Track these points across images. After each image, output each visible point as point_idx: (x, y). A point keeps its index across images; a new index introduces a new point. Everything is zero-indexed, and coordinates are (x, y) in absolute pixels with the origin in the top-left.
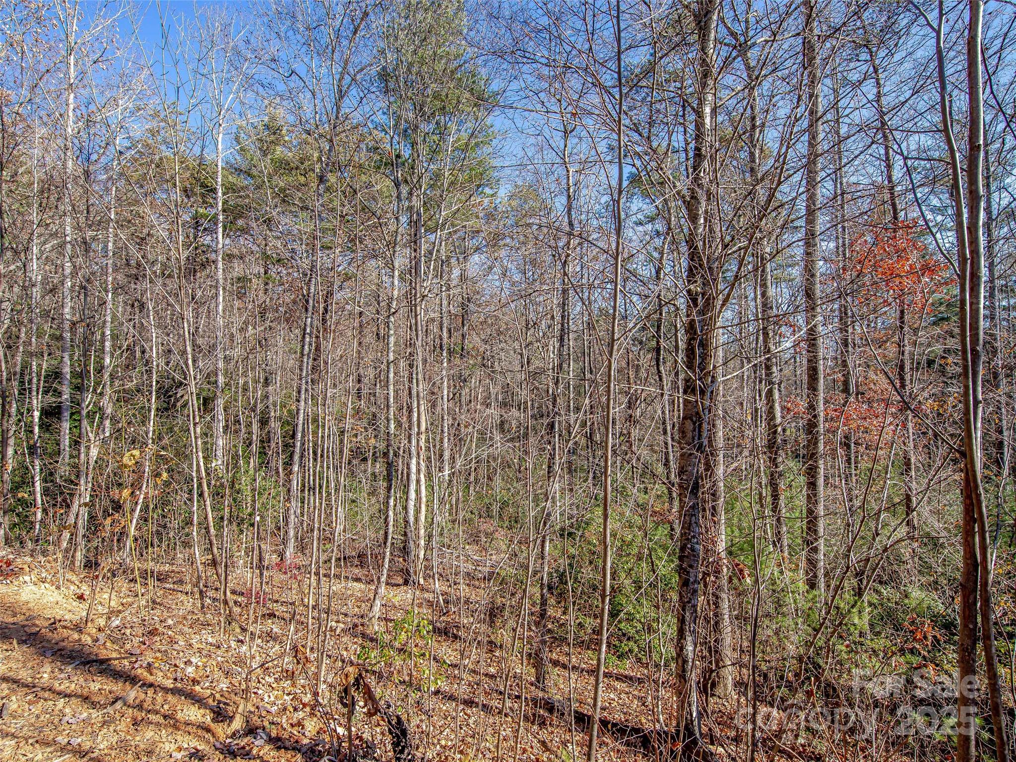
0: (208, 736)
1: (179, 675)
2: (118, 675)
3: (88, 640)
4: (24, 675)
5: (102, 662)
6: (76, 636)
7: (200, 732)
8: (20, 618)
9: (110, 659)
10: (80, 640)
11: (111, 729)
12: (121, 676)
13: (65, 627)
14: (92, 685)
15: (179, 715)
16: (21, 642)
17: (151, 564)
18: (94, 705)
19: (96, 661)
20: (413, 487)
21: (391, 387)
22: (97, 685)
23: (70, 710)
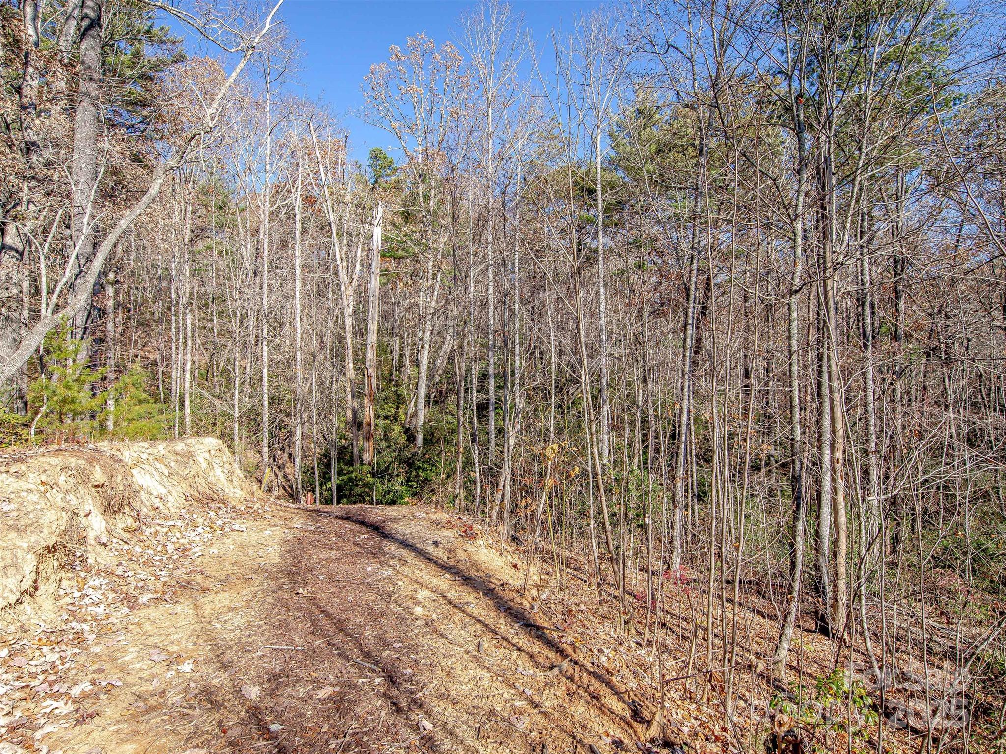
0: (631, 732)
1: (596, 661)
2: (550, 644)
3: (527, 605)
4: (489, 621)
5: (538, 628)
6: (518, 600)
7: (623, 724)
8: (481, 574)
9: (545, 628)
10: (521, 604)
11: (552, 691)
12: (553, 646)
13: (511, 590)
14: (534, 646)
15: (603, 700)
16: (485, 595)
17: (555, 547)
18: (537, 664)
19: (534, 626)
20: (826, 511)
21: (796, 383)
22: (536, 647)
23: (523, 662)
